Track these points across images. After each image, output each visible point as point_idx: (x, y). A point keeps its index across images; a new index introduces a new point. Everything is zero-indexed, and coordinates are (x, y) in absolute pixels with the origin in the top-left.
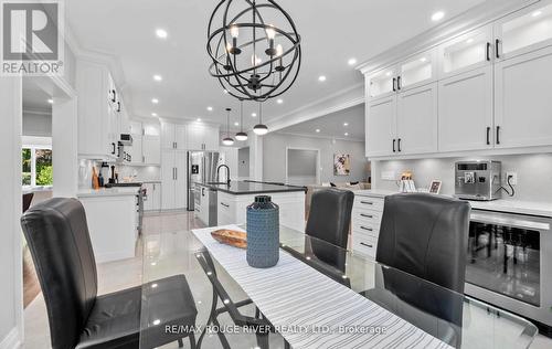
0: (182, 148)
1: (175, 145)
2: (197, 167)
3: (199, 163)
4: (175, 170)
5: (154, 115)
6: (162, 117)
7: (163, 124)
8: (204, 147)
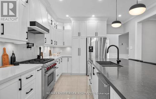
0: (83, 35)
1: (79, 34)
2: (92, 47)
3: (94, 45)
4: (79, 50)
5: (67, 16)
6: (72, 17)
7: (73, 22)
8: (96, 34)
